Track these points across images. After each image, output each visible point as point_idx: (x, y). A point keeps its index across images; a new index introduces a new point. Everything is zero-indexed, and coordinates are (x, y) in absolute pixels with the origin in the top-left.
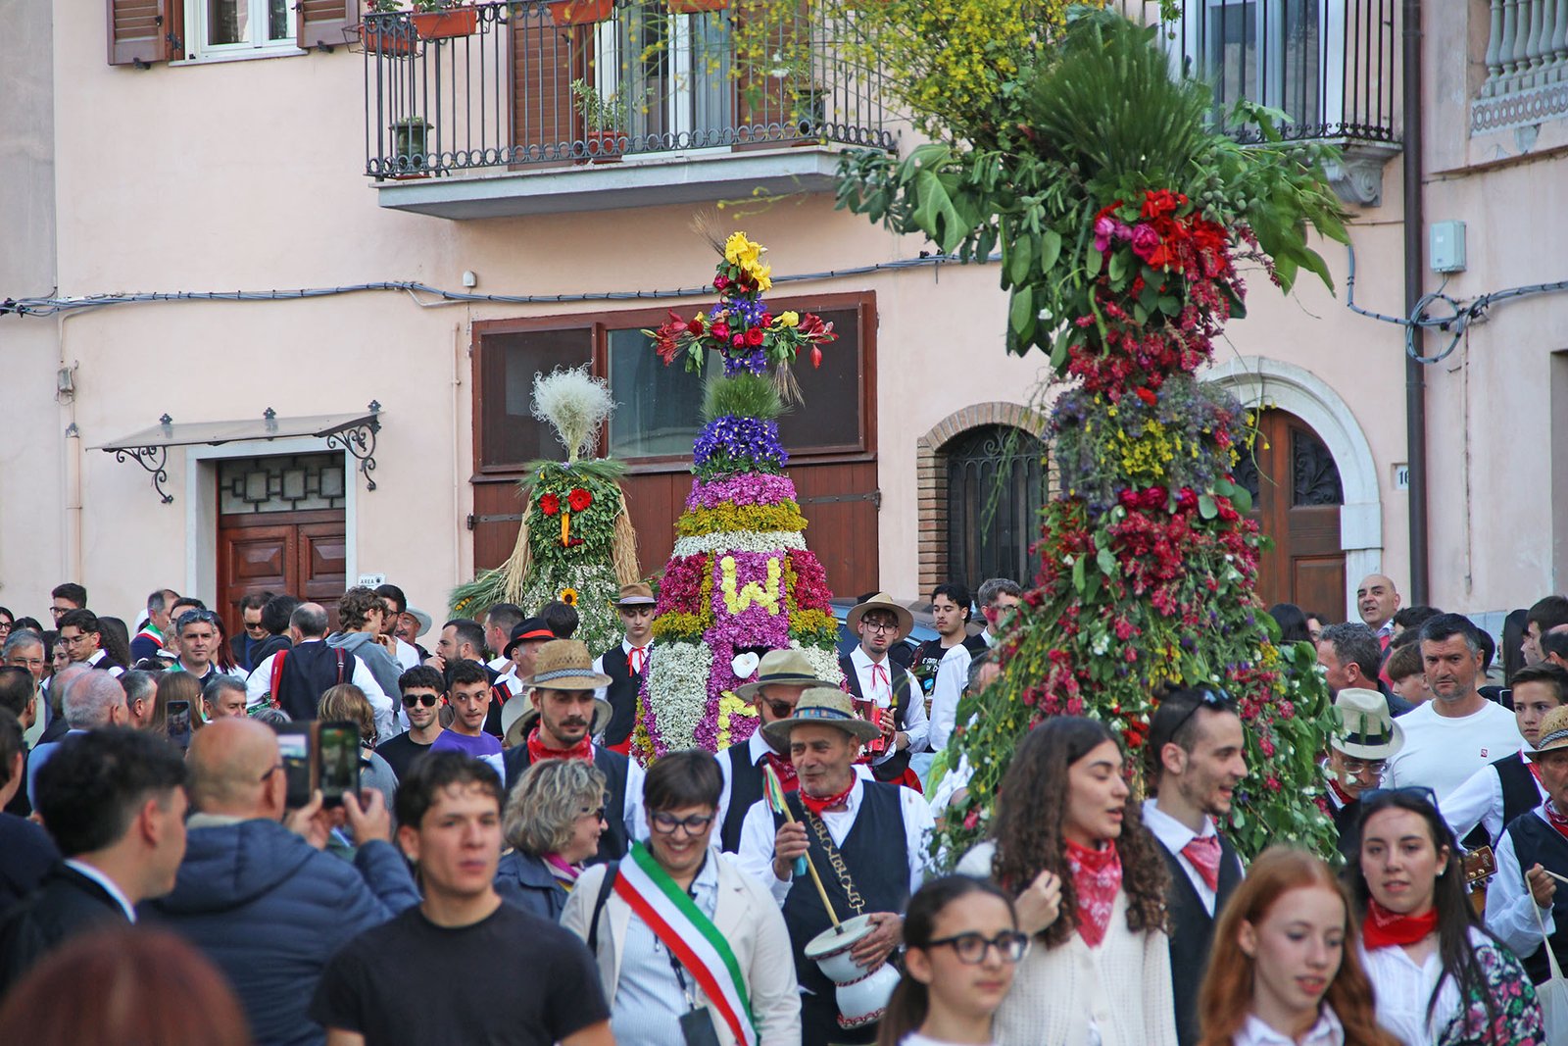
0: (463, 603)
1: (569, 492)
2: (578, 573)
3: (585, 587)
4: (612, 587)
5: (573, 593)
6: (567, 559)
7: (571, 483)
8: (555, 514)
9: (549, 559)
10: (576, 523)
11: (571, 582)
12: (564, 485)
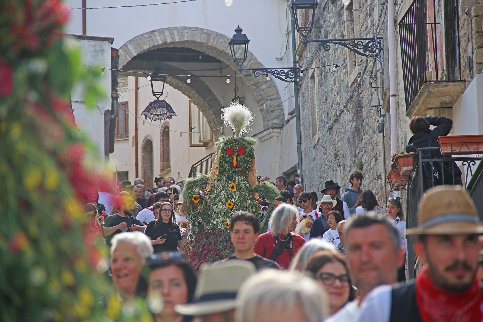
0: (191, 185)
1: (237, 148)
2: (237, 178)
3: (239, 184)
4: (248, 185)
5: (234, 185)
6: (233, 172)
7: (238, 144)
8: (231, 155)
9: (226, 172)
10: (239, 159)
11: (234, 182)
12: (236, 145)
